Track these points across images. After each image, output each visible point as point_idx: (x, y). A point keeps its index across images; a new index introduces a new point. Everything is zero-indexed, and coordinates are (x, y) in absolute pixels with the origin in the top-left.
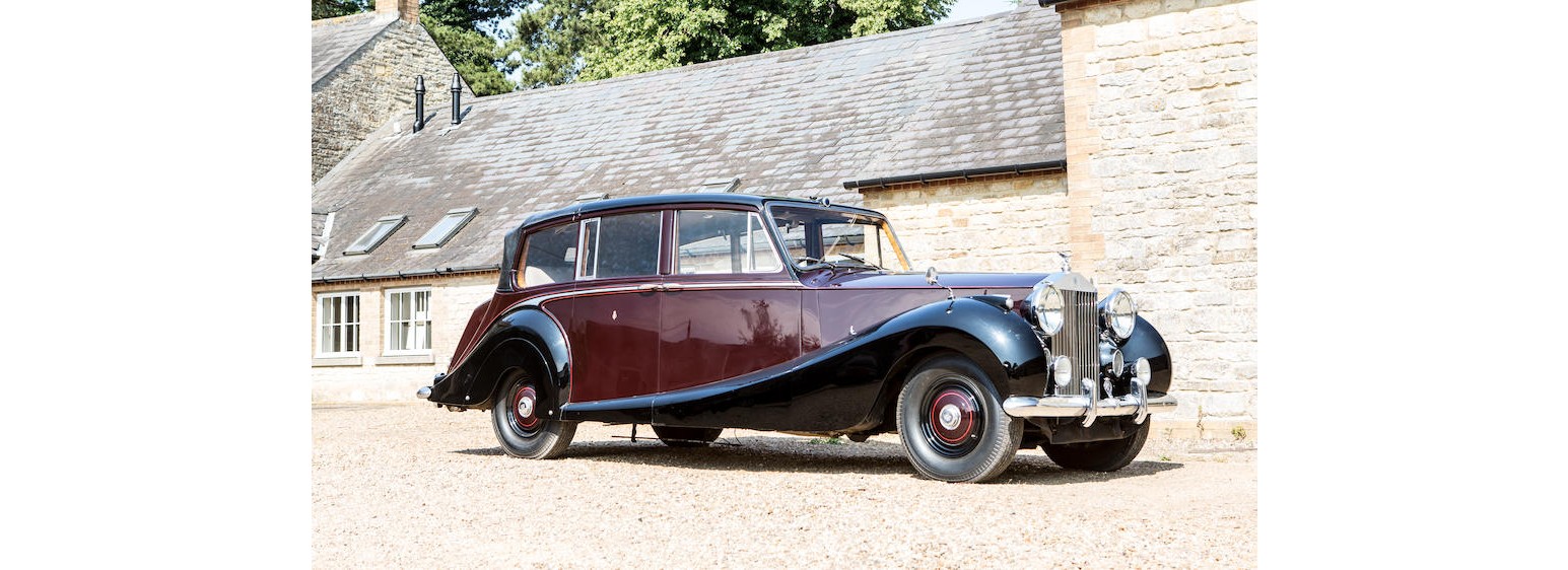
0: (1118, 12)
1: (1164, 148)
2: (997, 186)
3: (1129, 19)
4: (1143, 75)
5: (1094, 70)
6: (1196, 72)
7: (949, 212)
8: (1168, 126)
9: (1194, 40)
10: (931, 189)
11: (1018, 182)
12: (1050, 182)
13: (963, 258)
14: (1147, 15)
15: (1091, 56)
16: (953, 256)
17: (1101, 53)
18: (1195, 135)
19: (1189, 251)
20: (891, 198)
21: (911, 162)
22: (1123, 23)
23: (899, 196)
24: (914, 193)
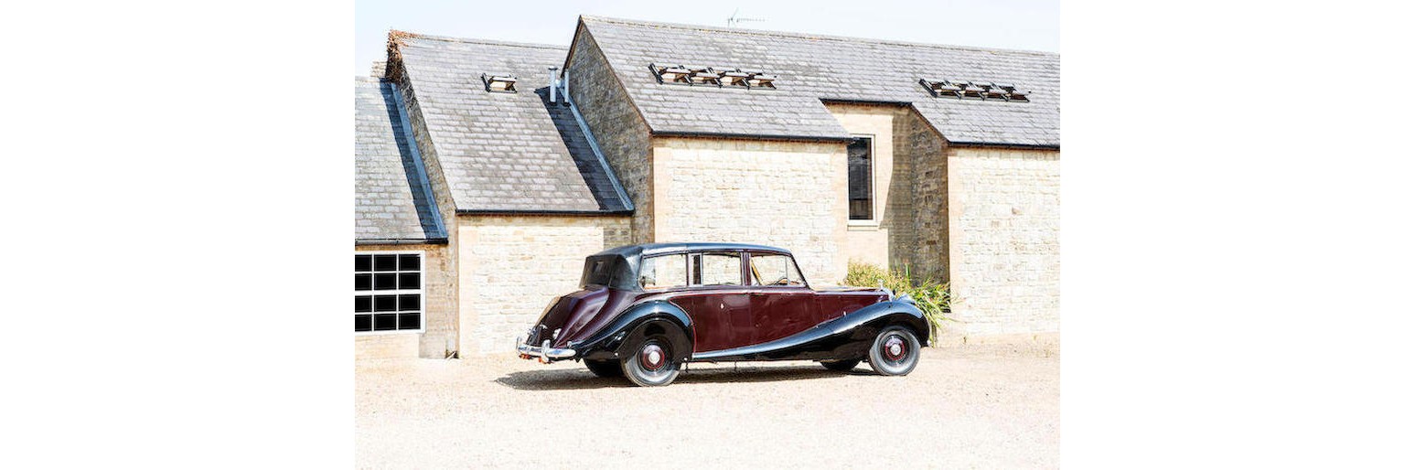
0: (684, 144)
2: (554, 220)
3: (688, 148)
5: (671, 171)
6: (720, 180)
7: (522, 233)
9: (719, 165)
10: (509, 218)
11: (568, 219)
12: (587, 221)
13: (530, 260)
14: (699, 148)
15: (669, 164)
16: (523, 259)
17: (675, 163)
20: (480, 221)
21: (486, 200)
22: (686, 150)
23: (486, 220)
24: (497, 220)
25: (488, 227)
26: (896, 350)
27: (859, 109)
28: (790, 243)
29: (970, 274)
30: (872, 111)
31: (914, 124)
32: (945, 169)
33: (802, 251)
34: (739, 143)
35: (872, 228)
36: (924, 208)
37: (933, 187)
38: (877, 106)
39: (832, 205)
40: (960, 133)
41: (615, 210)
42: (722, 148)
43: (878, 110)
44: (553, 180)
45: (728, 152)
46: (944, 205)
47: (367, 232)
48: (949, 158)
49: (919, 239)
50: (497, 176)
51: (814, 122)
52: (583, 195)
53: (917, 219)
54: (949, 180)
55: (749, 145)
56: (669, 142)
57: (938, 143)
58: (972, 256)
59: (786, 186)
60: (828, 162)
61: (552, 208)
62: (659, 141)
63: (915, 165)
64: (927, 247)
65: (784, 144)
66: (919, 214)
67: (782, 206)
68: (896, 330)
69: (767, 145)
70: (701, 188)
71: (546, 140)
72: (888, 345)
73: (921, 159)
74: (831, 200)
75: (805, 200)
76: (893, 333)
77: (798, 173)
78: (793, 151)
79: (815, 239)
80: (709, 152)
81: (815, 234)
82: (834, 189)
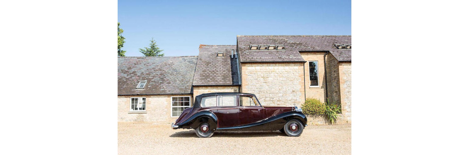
0: (251, 65)
1: (258, 85)
3: (252, 66)
4: (254, 75)
5: (247, 73)
6: (262, 75)
7: (210, 91)
8: (258, 82)
9: (262, 71)
10: (207, 87)
15: (246, 71)
17: (248, 71)
18: (262, 84)
19: (261, 100)
20: (199, 88)
21: (202, 83)
22: (252, 67)
23: (201, 88)
24: (204, 88)
25: (201, 90)
26: (294, 127)
27: (312, 54)
28: (285, 93)
29: (349, 101)
30: (317, 54)
31: (330, 57)
32: (338, 69)
33: (290, 95)
34: (268, 64)
35: (318, 88)
36: (334, 82)
37: (336, 75)
38: (318, 52)
39: (299, 82)
40: (343, 59)
41: (236, 84)
42: (263, 66)
43: (319, 54)
44: (222, 77)
45: (265, 67)
46: (338, 81)
47: (177, 92)
48: (339, 66)
49: (333, 91)
50: (208, 76)
51: (294, 57)
52: (229, 80)
53: (332, 85)
54: (339, 73)
55: (271, 65)
56: (247, 65)
57: (336, 62)
58: (348, 96)
59: (284, 76)
60: (298, 69)
61: (218, 84)
62: (243, 65)
63: (331, 69)
64: (335, 93)
65: (283, 64)
66: (333, 84)
67: (283, 82)
68: (295, 121)
69: (277, 65)
70: (256, 77)
71: (226, 67)
72: (291, 126)
73: (332, 67)
74: (299, 80)
75: (290, 80)
76: (295, 122)
77: (288, 72)
78: (286, 66)
79: (294, 91)
80: (259, 67)
81: (294, 89)
82: (300, 77)
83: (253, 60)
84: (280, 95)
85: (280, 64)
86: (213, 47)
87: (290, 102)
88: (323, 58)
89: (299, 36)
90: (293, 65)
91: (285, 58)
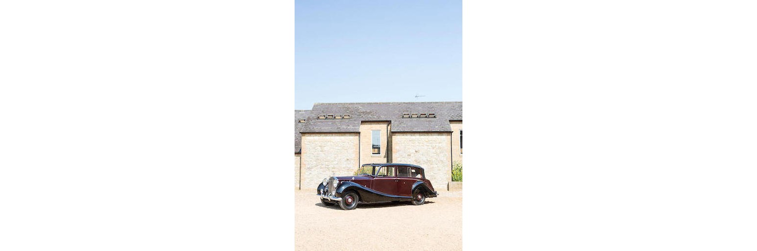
4: (313, 144)
8: (315, 151)
15: (306, 141)
34: (326, 134)
35: (380, 157)
39: (354, 151)
40: (398, 129)
42: (321, 136)
43: (382, 123)
48: (393, 136)
51: (352, 128)
56: (306, 135)
59: (339, 146)
60: (353, 139)
62: (303, 134)
65: (339, 134)
67: (338, 151)
69: (334, 135)
70: (315, 146)
74: (353, 149)
75: (345, 149)
77: (343, 142)
78: (342, 136)
79: (348, 160)
80: (317, 137)
81: (348, 158)
82: (354, 146)
83: (313, 131)
84: (335, 163)
85: (336, 135)
86: (300, 113)
87: (343, 169)
88: (386, 127)
89: (376, 103)
90: (348, 135)
91: (344, 128)
